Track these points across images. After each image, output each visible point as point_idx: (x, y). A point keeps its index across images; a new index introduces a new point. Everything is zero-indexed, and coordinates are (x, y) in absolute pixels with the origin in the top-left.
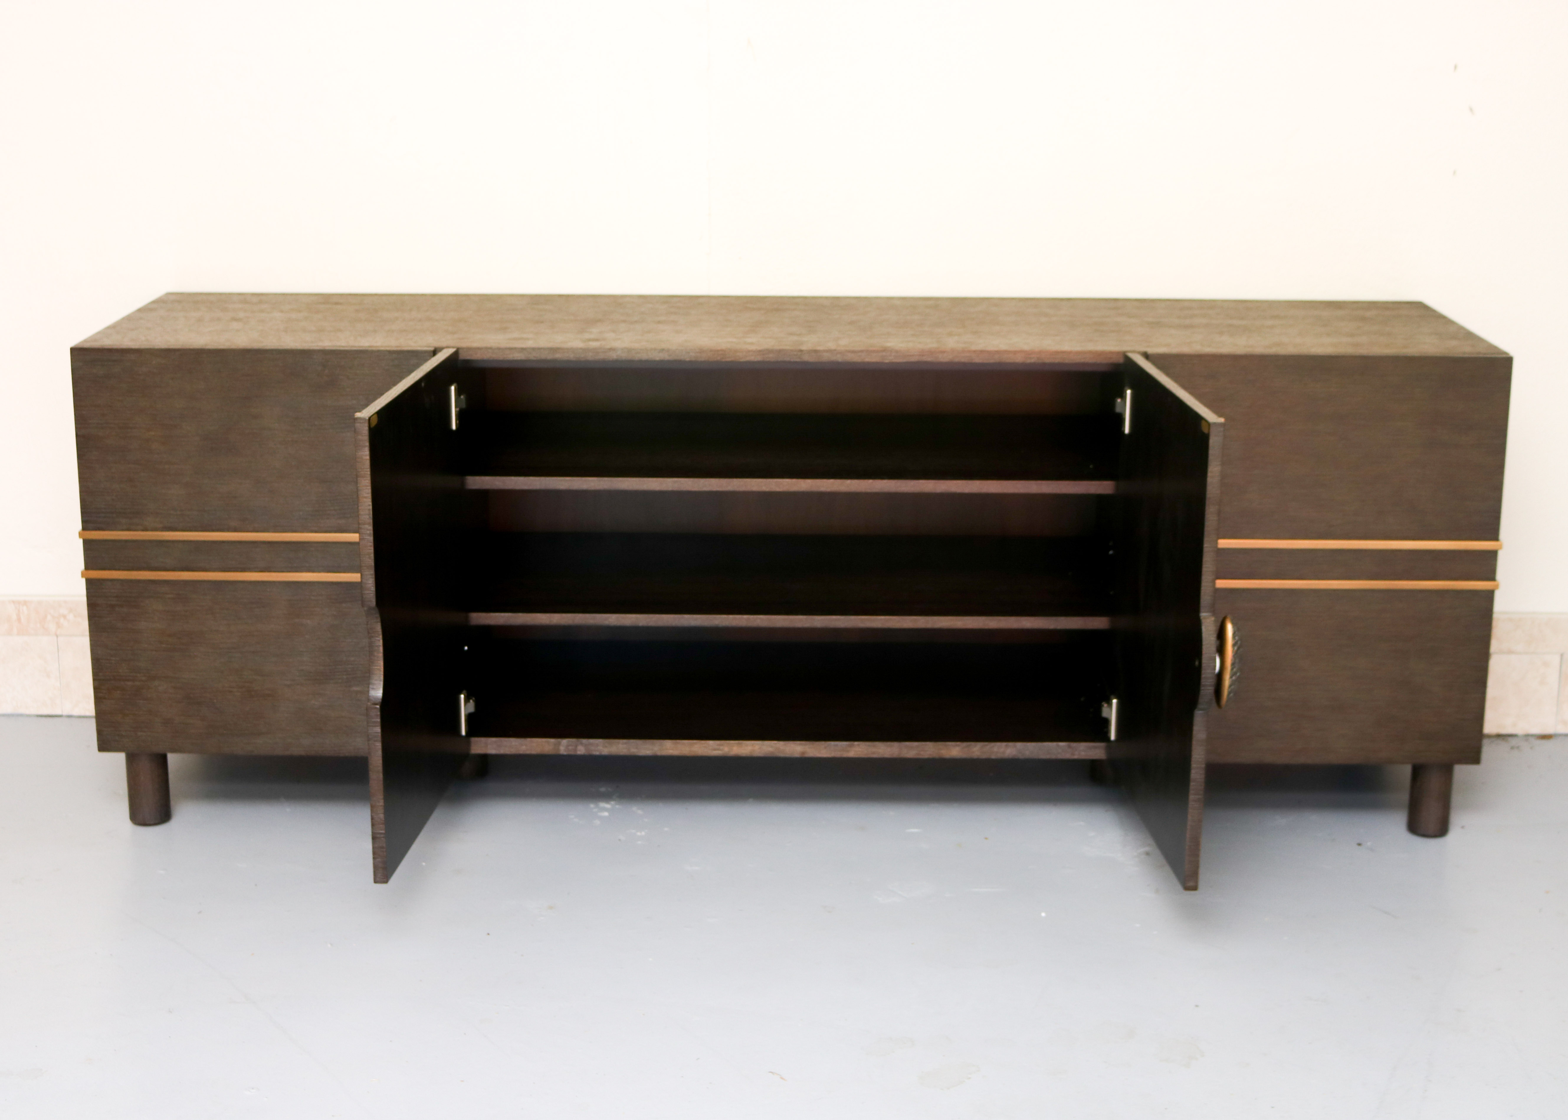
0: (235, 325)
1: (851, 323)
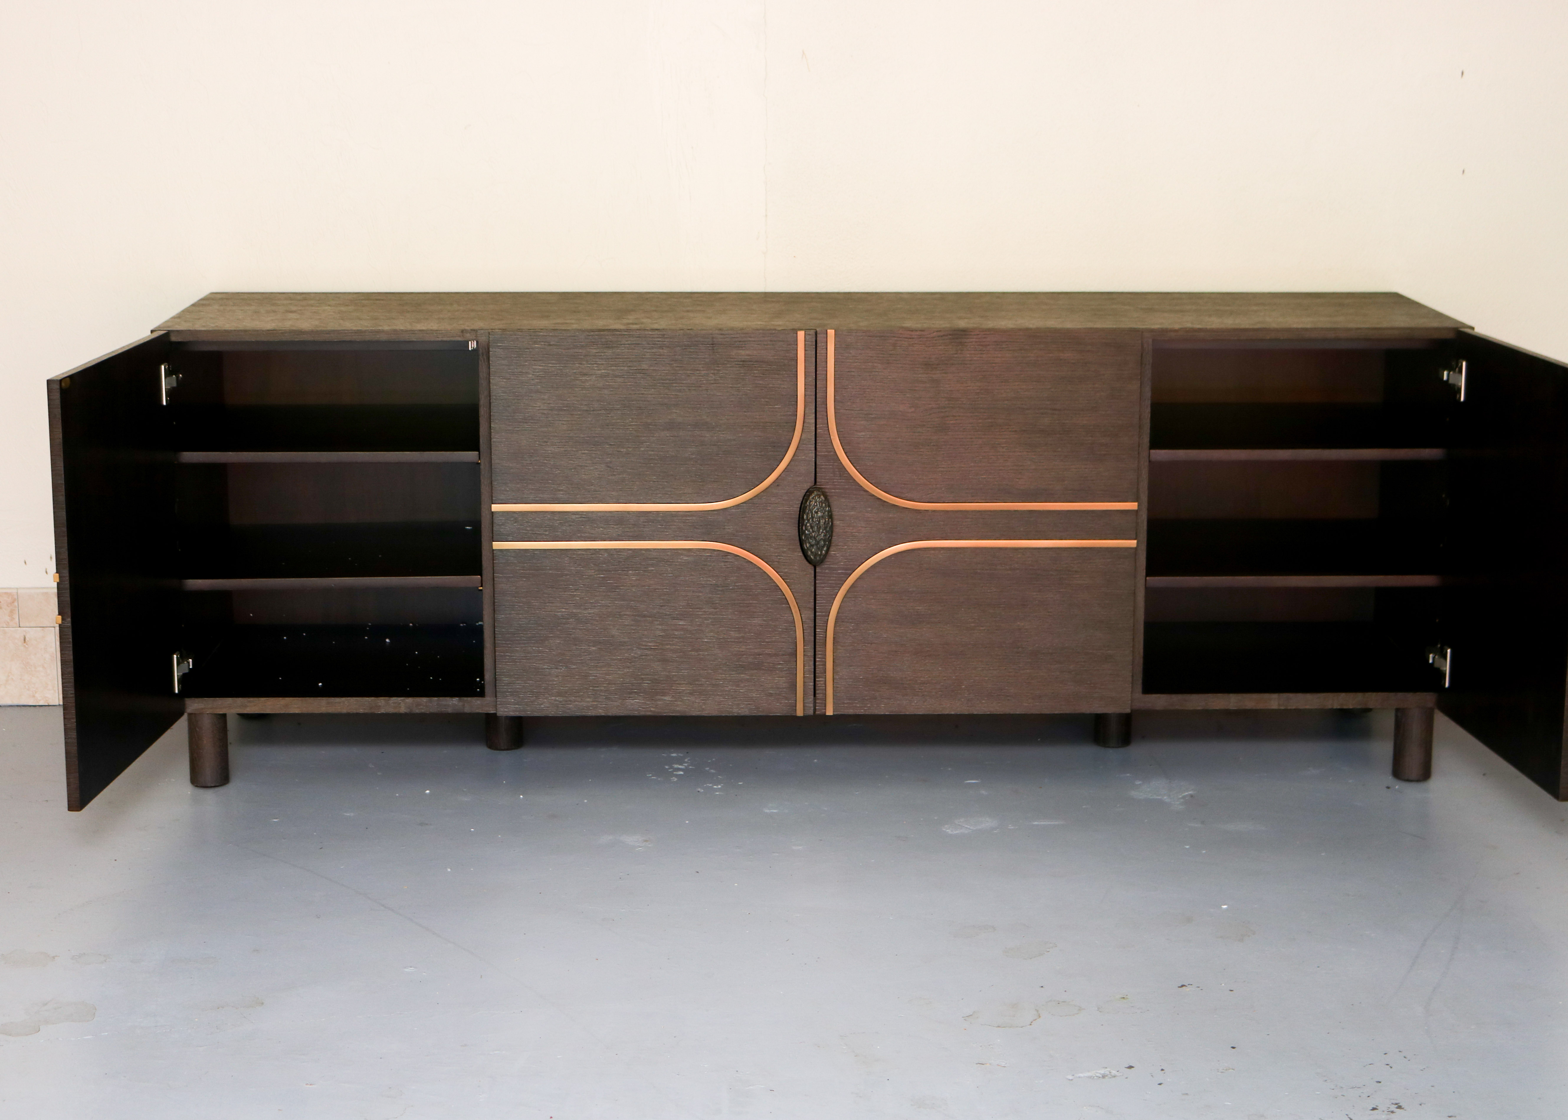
0: (291, 315)
1: (867, 311)
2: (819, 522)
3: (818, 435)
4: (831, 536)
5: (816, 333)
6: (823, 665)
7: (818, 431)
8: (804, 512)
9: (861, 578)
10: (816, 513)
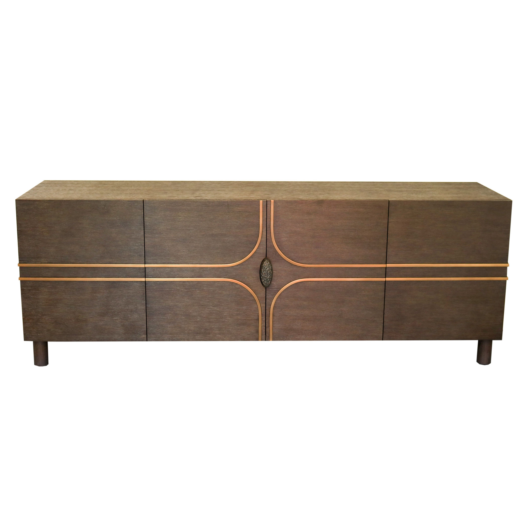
0: (71, 192)
1: (285, 190)
2: (268, 272)
3: (267, 239)
4: (272, 277)
5: (267, 201)
6: (268, 324)
7: (267, 238)
8: (262, 268)
9: (283, 292)
10: (266, 268)
